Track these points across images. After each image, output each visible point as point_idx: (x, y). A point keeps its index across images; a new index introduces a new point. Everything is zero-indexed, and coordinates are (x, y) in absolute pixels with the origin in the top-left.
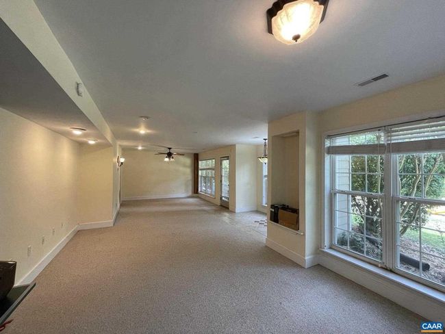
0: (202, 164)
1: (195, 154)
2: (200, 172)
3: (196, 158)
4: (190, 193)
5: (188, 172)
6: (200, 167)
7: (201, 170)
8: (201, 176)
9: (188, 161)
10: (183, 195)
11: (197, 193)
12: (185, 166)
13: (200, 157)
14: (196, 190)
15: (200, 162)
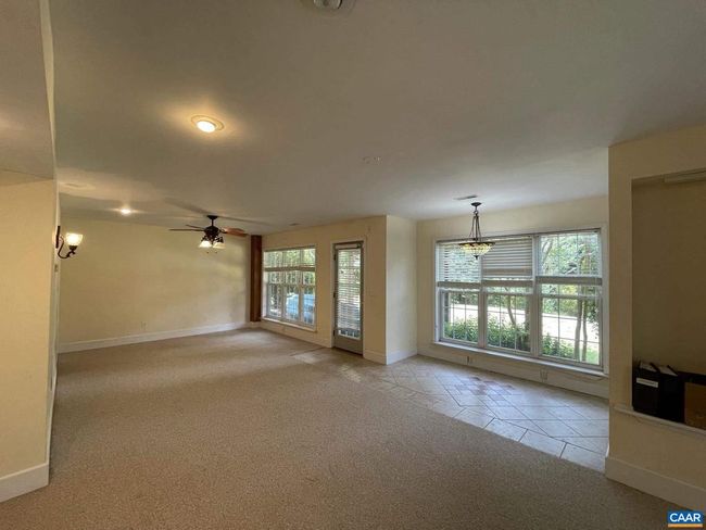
0: (270, 258)
1: (253, 237)
2: (265, 277)
3: (256, 245)
4: (242, 321)
5: (238, 274)
6: (266, 264)
7: (268, 270)
8: (268, 284)
9: (239, 251)
10: (227, 327)
11: (259, 320)
12: (230, 261)
13: (265, 244)
14: (255, 313)
15: (265, 255)
